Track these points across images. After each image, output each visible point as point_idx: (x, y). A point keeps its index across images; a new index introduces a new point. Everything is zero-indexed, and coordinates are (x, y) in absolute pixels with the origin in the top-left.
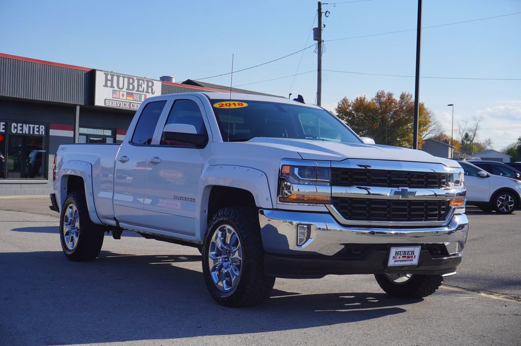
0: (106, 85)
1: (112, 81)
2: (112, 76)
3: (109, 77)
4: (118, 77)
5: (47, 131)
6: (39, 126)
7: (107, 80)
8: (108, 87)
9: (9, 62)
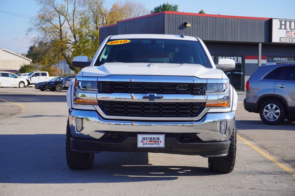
0: (281, 28)
1: (285, 25)
2: (286, 22)
3: (283, 23)
4: (290, 22)
5: (243, 61)
6: (238, 58)
7: (281, 25)
8: (282, 29)
9: (210, 19)
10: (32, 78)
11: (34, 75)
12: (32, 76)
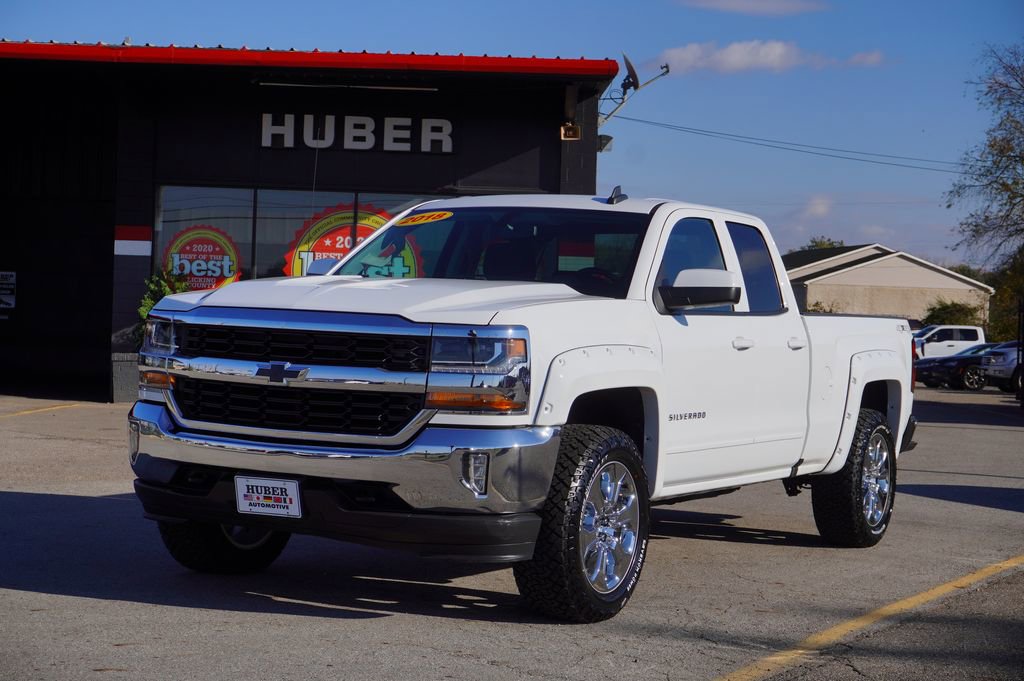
10: (926, 346)
11: (933, 335)
12: (929, 340)
